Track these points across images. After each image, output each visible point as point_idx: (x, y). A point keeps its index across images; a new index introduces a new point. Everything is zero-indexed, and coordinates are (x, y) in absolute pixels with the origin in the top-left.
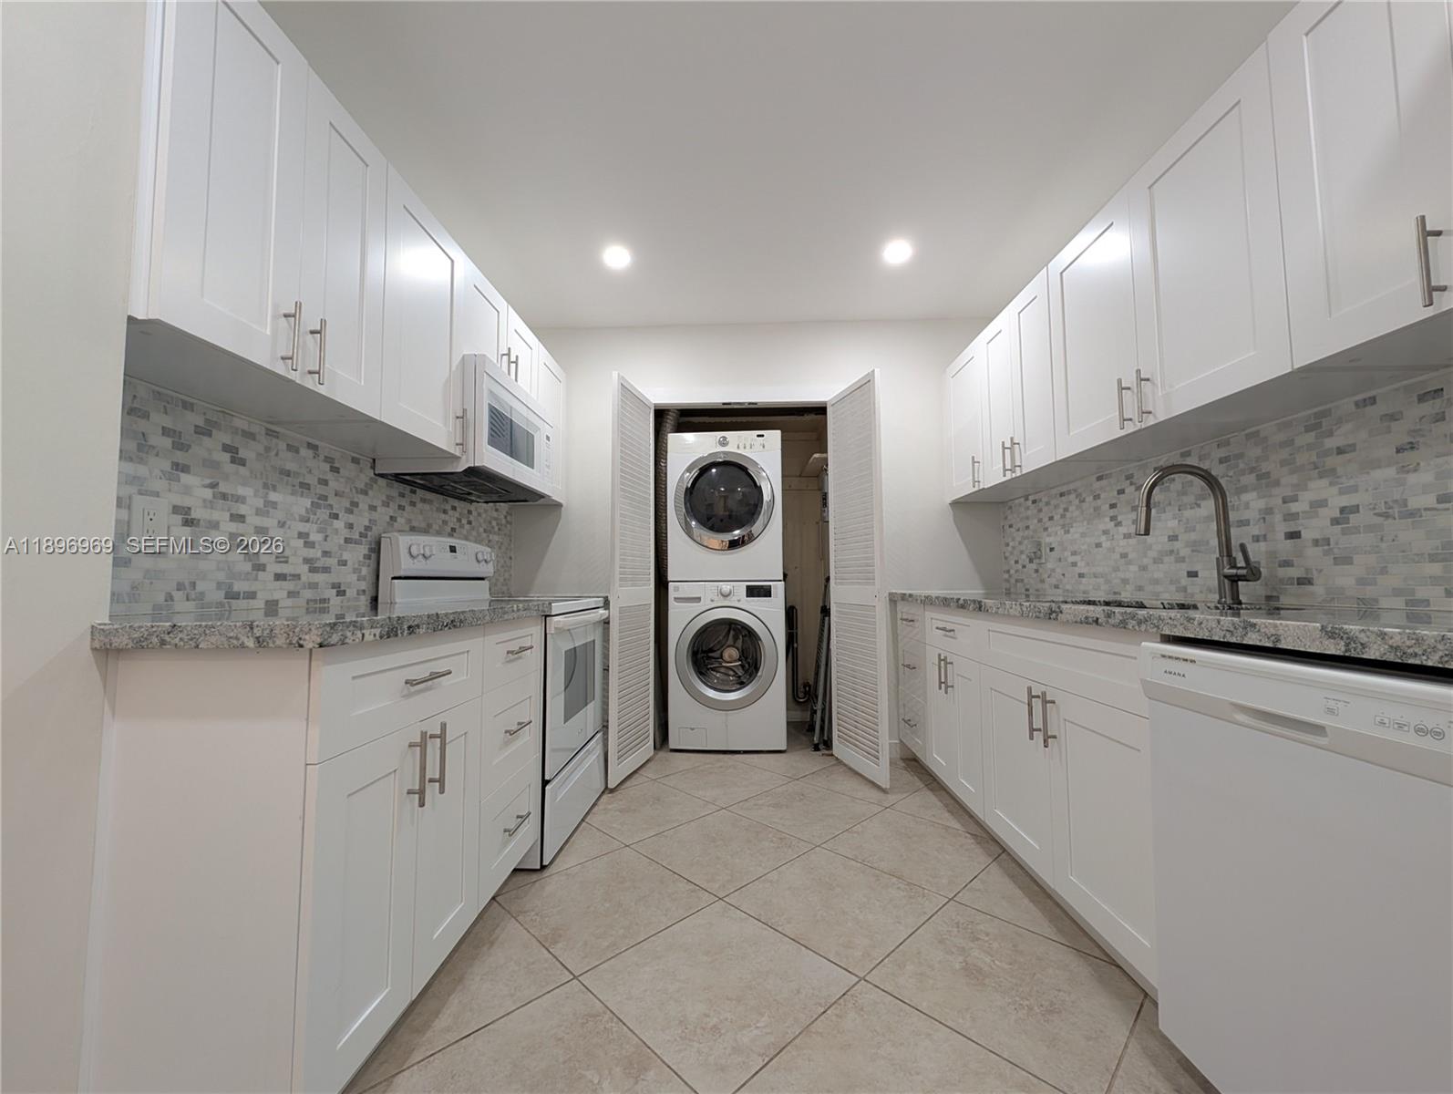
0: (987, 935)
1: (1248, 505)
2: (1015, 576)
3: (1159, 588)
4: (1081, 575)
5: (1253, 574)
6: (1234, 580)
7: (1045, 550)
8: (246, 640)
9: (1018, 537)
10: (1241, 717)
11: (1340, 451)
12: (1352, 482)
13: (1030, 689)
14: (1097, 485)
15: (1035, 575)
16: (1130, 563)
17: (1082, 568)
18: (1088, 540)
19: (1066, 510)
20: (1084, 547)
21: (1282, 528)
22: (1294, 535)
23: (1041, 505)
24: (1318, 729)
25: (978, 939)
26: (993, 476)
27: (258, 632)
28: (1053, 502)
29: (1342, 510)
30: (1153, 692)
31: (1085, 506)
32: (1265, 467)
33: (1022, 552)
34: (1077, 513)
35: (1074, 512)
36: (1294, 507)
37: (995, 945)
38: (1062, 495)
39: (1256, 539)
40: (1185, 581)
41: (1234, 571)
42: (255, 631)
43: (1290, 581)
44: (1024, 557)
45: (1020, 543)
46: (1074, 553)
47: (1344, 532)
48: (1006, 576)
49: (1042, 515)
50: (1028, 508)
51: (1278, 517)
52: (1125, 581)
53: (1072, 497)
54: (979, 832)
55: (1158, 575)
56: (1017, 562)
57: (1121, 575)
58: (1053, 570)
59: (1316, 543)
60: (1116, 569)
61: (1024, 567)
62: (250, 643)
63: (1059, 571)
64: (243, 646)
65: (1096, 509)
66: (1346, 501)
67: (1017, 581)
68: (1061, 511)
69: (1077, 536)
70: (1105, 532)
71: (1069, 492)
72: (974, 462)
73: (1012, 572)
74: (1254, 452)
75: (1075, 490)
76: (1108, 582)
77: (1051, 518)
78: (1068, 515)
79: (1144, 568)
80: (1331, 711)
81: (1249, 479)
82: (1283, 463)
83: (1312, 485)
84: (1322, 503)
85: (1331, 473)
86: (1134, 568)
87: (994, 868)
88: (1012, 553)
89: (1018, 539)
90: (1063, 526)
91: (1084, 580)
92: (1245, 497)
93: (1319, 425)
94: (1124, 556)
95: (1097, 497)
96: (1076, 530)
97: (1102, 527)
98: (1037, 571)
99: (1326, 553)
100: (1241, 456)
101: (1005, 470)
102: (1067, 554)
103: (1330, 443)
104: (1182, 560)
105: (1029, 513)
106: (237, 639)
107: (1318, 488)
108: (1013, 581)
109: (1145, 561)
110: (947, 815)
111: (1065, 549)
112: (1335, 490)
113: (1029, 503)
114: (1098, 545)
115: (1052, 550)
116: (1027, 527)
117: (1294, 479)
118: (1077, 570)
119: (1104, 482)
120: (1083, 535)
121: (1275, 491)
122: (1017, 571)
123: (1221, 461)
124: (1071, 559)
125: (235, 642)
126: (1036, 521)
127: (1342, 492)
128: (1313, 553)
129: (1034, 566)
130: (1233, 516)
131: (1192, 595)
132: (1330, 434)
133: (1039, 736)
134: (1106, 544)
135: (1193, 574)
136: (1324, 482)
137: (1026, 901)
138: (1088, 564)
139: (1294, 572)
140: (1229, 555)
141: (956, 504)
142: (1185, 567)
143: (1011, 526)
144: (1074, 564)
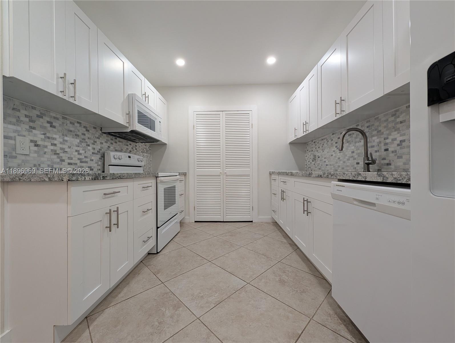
0: (288, 271)
1: (374, 140)
2: (308, 166)
3: (348, 168)
4: (327, 165)
5: (374, 162)
6: (368, 164)
7: (317, 157)
8: (45, 178)
9: (310, 153)
10: (355, 203)
11: (401, 122)
12: (404, 132)
13: (304, 198)
14: (332, 136)
15: (314, 166)
16: (341, 161)
17: (327, 163)
18: (329, 154)
19: (323, 144)
20: (328, 156)
21: (383, 148)
22: (386, 150)
23: (316, 143)
24: (373, 204)
25: (285, 272)
26: (301, 134)
27: (49, 176)
28: (320, 142)
29: (401, 141)
30: (335, 197)
31: (329, 143)
32: (380, 129)
33: (310, 159)
34: (326, 145)
35: (325, 145)
36: (387, 141)
37: (290, 274)
38: (322, 140)
39: (376, 152)
40: (356, 166)
41: (368, 162)
42: (48, 176)
43: (385, 164)
44: (311, 160)
45: (310, 156)
46: (325, 158)
47: (401, 148)
48: (306, 166)
49: (316, 146)
50: (312, 145)
51: (382, 144)
52: (339, 166)
53: (325, 140)
54: (291, 243)
55: (348, 164)
56: (309, 162)
57: (338, 164)
58: (319, 164)
59: (393, 152)
60: (337, 163)
61: (311, 163)
62: (47, 180)
63: (320, 164)
64: (45, 181)
65: (332, 144)
66: (402, 138)
67: (309, 167)
68: (322, 145)
69: (326, 153)
70: (334, 151)
71: (324, 139)
72: (295, 130)
73: (308, 165)
74: (377, 124)
75: (326, 138)
76: (334, 167)
77: (319, 147)
78: (324, 146)
79: (344, 162)
80: (377, 199)
81: (375, 133)
82: (385, 127)
83: (392, 134)
84: (394, 140)
85: (397, 130)
86: (342, 162)
87: (294, 253)
88: (308, 159)
89: (310, 154)
90: (322, 150)
91: (327, 167)
92: (374, 138)
93: (395, 114)
94: (339, 158)
95: (332, 140)
96: (326, 151)
97: (333, 150)
98: (314, 164)
99: (395, 155)
100: (373, 125)
101: (304, 132)
102: (323, 158)
103: (398, 120)
104: (355, 159)
105: (313, 146)
106: (43, 178)
107: (394, 134)
108: (308, 168)
109: (345, 160)
110: (283, 238)
111: (322, 157)
112: (399, 135)
113: (313, 143)
114: (332, 155)
115: (319, 157)
116: (312, 151)
117: (388, 132)
118: (326, 163)
119: (334, 135)
120: (328, 152)
121: (382, 136)
122: (309, 164)
123: (368, 127)
124: (324, 160)
125: (42, 179)
126: (315, 148)
127: (401, 136)
128: (392, 155)
129: (314, 163)
130: (369, 145)
131: (358, 170)
132: (399, 117)
133: (306, 212)
134: (334, 155)
135: (358, 163)
136: (396, 132)
137: (302, 262)
138: (329, 162)
139: (386, 162)
140: (367, 156)
141: (291, 143)
142: (356, 161)
143: (308, 150)
144: (325, 162)
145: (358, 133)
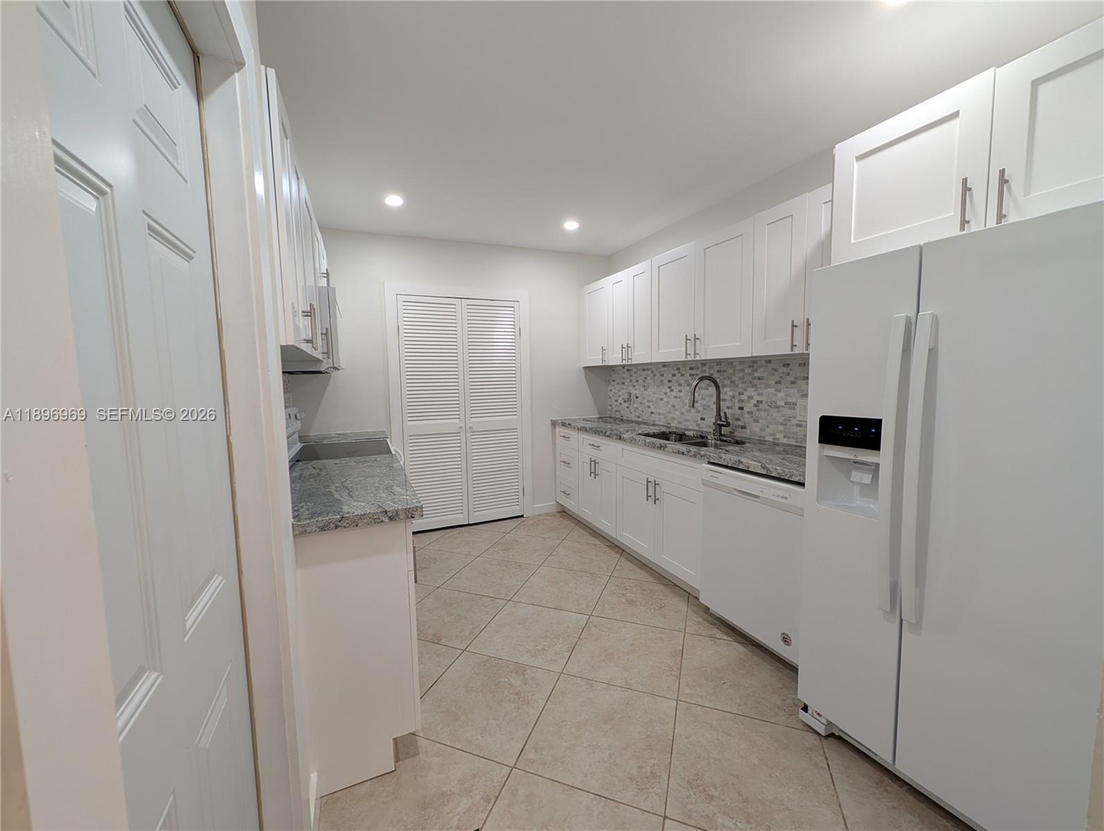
1: (727, 392)
2: (615, 408)
3: (689, 424)
4: (652, 413)
5: (728, 425)
6: (720, 426)
7: (633, 397)
9: (618, 387)
11: (759, 379)
12: (762, 392)
13: (647, 479)
14: (662, 369)
15: (627, 409)
16: (677, 410)
17: (652, 409)
18: (656, 396)
19: (646, 378)
20: (654, 399)
21: (738, 405)
22: (741, 408)
23: (632, 373)
24: (757, 497)
27: (390, 514)
28: (639, 373)
29: (758, 401)
30: (705, 483)
31: (656, 378)
32: (734, 379)
33: (620, 396)
34: (651, 381)
35: (649, 380)
36: (743, 397)
38: (644, 370)
39: (728, 408)
40: (700, 422)
41: (721, 423)
42: (388, 514)
43: (739, 426)
44: (621, 399)
45: (619, 391)
46: (649, 401)
47: (758, 410)
48: (610, 408)
49: (632, 378)
50: (624, 373)
51: (737, 400)
52: (673, 418)
53: (649, 372)
54: (610, 544)
55: (689, 418)
56: (616, 401)
57: (672, 415)
58: (637, 408)
59: (748, 413)
60: (670, 412)
61: (621, 404)
62: (386, 520)
63: (640, 409)
64: (382, 521)
65: (661, 381)
66: (759, 398)
67: (616, 411)
68: (643, 378)
69: (651, 393)
70: (665, 394)
71: (648, 370)
72: (603, 350)
73: (613, 406)
74: (730, 371)
75: (651, 369)
76: (665, 418)
77: (637, 381)
78: (647, 381)
79: (682, 413)
80: (762, 492)
81: (727, 382)
82: (740, 378)
83: (749, 389)
84: (751, 398)
85: (754, 386)
86: (678, 413)
88: (613, 396)
89: (618, 388)
90: (644, 387)
91: (653, 415)
92: (725, 389)
93: (753, 366)
94: (674, 406)
95: (662, 375)
96: (651, 390)
97: (664, 391)
98: (628, 407)
99: (751, 417)
100: (725, 371)
101: (623, 360)
102: (645, 401)
103: (756, 374)
104: (699, 412)
105: (625, 376)
106: (379, 519)
107: (751, 391)
108: (613, 411)
109: (683, 410)
110: (592, 538)
111: (644, 398)
112: (756, 393)
113: (625, 370)
114: (661, 399)
115: (637, 397)
116: (624, 383)
117: (743, 386)
118: (650, 410)
119: (666, 369)
120: (654, 393)
121: (736, 389)
122: (616, 406)
123: (718, 371)
124: (647, 404)
126: (628, 381)
127: (758, 395)
128: (747, 416)
129: (627, 404)
130: (722, 397)
131: (702, 428)
132: (756, 371)
133: (651, 500)
134: (665, 400)
135: (703, 419)
136: (753, 389)
138: (656, 408)
139: (740, 423)
140: (720, 415)
141: (585, 368)
142: (700, 415)
143: (614, 381)
144: (649, 407)
145: (712, 383)
